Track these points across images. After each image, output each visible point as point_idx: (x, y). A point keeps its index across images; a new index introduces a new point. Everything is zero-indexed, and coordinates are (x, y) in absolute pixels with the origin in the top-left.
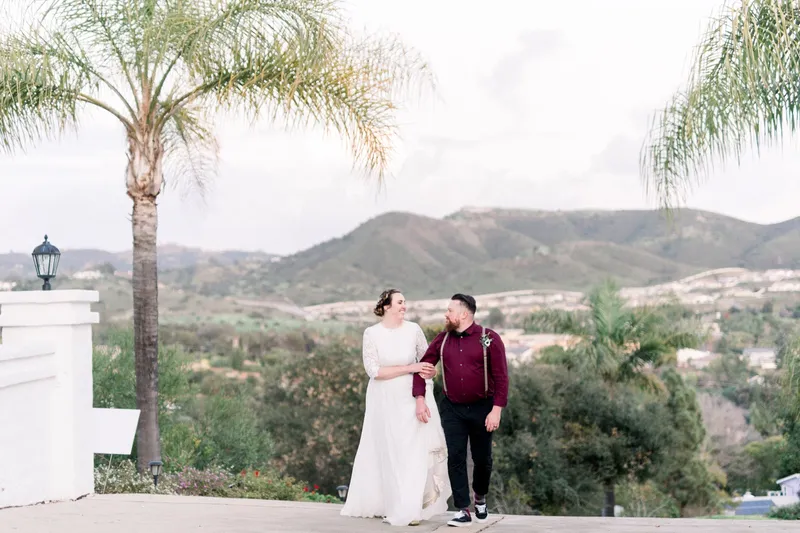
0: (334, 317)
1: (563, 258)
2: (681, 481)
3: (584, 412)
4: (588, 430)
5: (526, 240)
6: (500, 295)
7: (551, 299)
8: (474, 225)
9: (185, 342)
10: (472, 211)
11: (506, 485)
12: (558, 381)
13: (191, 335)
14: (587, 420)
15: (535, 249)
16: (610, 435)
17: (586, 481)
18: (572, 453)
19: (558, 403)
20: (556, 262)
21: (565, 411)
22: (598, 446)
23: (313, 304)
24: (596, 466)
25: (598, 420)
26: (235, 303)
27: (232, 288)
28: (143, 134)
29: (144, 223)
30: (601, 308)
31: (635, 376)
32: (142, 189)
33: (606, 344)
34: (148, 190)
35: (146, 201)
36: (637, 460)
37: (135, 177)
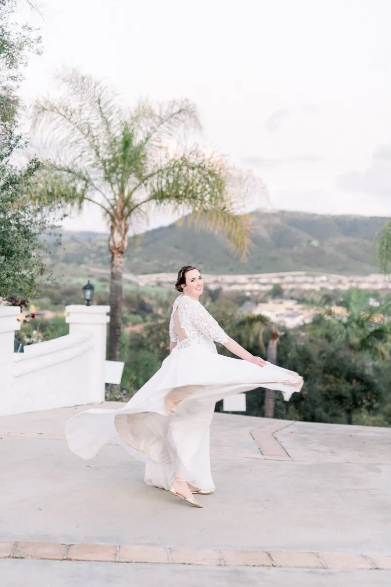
0: (159, 284)
1: (329, 250)
3: (336, 369)
4: (338, 380)
5: (304, 236)
6: (281, 274)
7: (318, 279)
8: (264, 221)
9: (51, 297)
10: (265, 211)
11: (287, 410)
12: (322, 349)
13: (57, 292)
14: (338, 374)
15: (309, 242)
16: (351, 383)
17: (335, 411)
18: (327, 393)
19: (320, 363)
20: (323, 252)
21: (325, 367)
22: (344, 390)
23: (145, 274)
24: (341, 403)
25: (344, 375)
26: (88, 270)
27: (86, 259)
28: (119, 221)
29: (117, 266)
30: (351, 304)
31: (369, 347)
32: (117, 249)
33: (353, 328)
34: (120, 249)
35: (119, 255)
36: (367, 399)
37: (114, 242)
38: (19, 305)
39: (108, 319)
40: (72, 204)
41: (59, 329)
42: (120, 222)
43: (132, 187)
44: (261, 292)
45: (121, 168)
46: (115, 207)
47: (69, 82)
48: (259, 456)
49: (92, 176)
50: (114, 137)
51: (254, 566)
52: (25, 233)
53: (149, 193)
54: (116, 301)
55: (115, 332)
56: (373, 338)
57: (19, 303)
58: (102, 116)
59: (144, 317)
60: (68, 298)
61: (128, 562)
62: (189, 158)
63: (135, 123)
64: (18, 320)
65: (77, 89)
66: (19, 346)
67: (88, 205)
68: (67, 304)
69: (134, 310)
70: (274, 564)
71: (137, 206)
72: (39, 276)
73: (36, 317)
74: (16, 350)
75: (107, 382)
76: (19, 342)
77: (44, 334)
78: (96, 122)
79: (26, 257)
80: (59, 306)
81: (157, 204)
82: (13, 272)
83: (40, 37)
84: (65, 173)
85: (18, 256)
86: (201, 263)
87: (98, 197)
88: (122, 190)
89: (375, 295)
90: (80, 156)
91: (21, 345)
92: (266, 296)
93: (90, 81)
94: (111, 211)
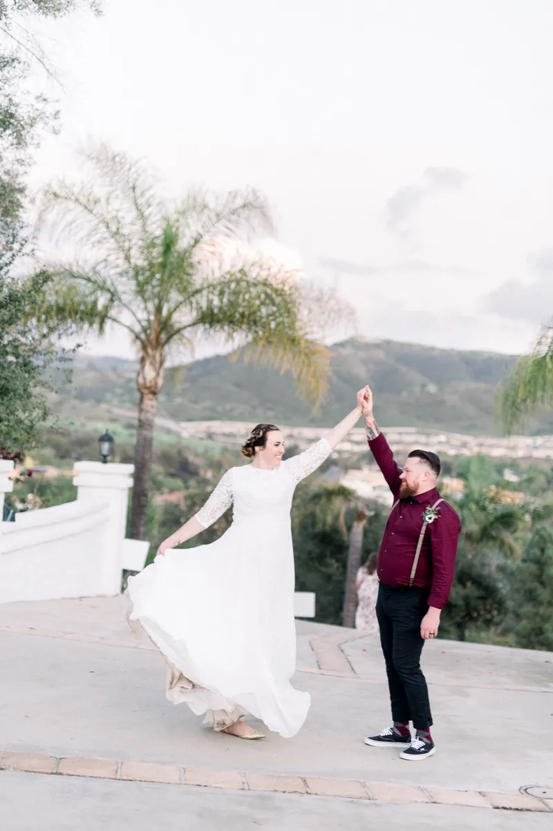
0: (210, 436)
1: (451, 399)
2: (542, 637)
5: (416, 377)
7: (434, 440)
8: (362, 354)
9: (57, 447)
10: (363, 340)
13: (63, 440)
15: (424, 386)
20: (443, 402)
23: (190, 420)
24: (450, 613)
26: (109, 412)
27: (109, 396)
28: (153, 350)
29: (148, 411)
30: (470, 477)
31: (493, 538)
32: (149, 388)
33: (470, 510)
34: (153, 389)
35: (150, 396)
36: (485, 610)
37: (145, 379)
38: (12, 459)
39: (130, 482)
40: (91, 324)
41: (63, 492)
42: (154, 352)
43: (172, 304)
44: (353, 454)
45: (158, 280)
46: (148, 332)
47: (94, 161)
48: (315, 670)
49: (120, 288)
50: (152, 237)
51: (284, 792)
52: (25, 365)
53: (194, 313)
54: (143, 458)
55: (139, 502)
56: (497, 525)
57: (12, 455)
58: (137, 208)
59: (185, 482)
60: (79, 451)
61: (131, 780)
62: (249, 271)
63: (181, 220)
64: (10, 478)
65: (105, 170)
66: (9, 512)
67: (112, 328)
68: (79, 459)
69: (173, 471)
70: (309, 791)
71: (178, 331)
72: (40, 422)
73: (34, 475)
74: (5, 519)
75: (125, 568)
76: (9, 508)
77: (44, 498)
78: (128, 215)
79: (25, 396)
80: (67, 460)
81: (205, 329)
82: (7, 416)
83: (59, 111)
84: (83, 282)
85: (15, 395)
86: (270, 409)
87: (126, 317)
88: (159, 309)
89: (513, 465)
90: (105, 260)
91: (12, 512)
92: (359, 460)
93: (123, 160)
94: (143, 336)
